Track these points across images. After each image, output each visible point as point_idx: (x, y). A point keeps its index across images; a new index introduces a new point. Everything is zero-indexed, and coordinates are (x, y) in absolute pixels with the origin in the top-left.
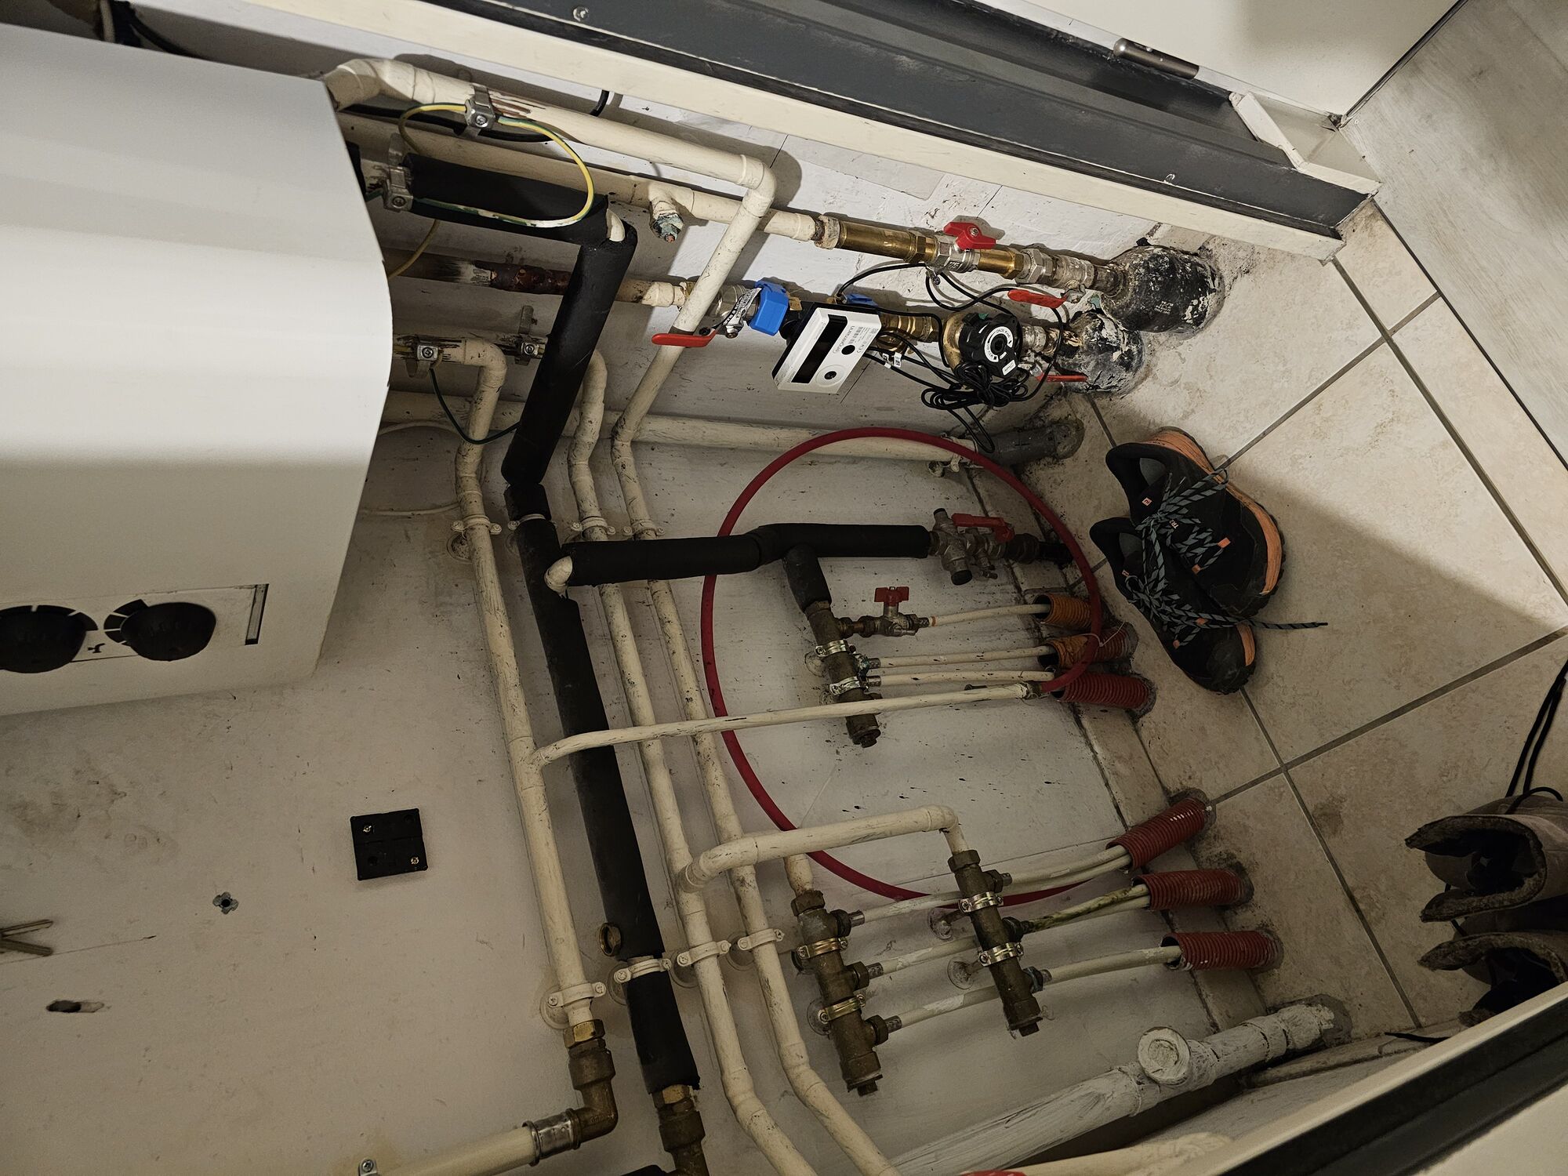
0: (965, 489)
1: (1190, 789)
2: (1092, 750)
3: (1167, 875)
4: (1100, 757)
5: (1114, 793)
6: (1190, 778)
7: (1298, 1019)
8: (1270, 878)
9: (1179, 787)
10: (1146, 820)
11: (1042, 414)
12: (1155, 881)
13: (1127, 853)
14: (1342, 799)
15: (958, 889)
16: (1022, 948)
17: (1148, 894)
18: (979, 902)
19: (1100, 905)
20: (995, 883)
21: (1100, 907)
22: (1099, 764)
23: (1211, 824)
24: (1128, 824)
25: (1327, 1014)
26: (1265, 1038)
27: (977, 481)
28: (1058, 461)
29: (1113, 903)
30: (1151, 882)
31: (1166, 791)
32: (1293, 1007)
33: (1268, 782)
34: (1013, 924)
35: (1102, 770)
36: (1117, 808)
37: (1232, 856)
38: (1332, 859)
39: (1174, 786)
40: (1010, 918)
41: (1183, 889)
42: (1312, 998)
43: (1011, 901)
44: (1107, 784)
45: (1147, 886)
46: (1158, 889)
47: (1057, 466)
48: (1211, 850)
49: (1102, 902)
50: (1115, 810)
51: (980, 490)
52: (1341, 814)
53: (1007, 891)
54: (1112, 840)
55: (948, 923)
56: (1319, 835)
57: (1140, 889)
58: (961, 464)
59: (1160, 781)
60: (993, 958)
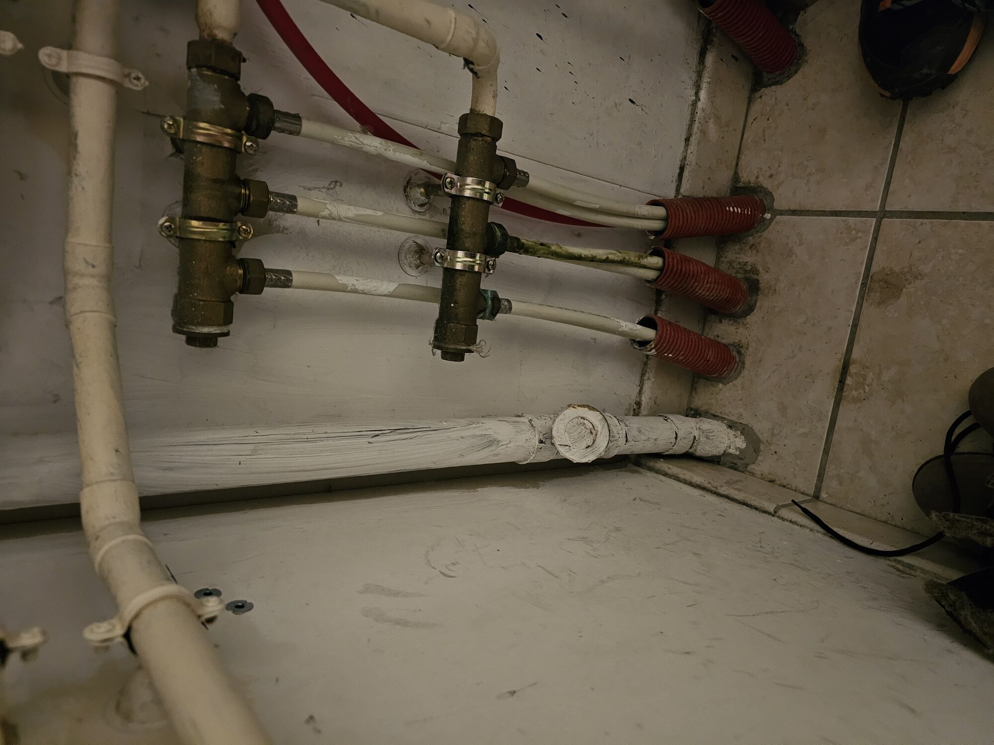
1: (762, 187)
2: (697, 94)
3: (689, 260)
4: (700, 105)
5: (689, 151)
6: (771, 176)
7: (713, 434)
8: (777, 309)
9: (753, 179)
10: (701, 195)
12: (675, 260)
13: (666, 219)
14: (918, 276)
15: (455, 160)
16: (494, 266)
17: (660, 270)
18: (470, 187)
19: (607, 258)
20: (504, 176)
21: (607, 261)
22: (693, 113)
23: (758, 232)
24: (682, 190)
25: (740, 443)
26: (676, 438)
29: (623, 263)
30: (671, 260)
31: (736, 177)
32: (714, 422)
33: (851, 220)
34: (499, 233)
35: (692, 121)
36: (682, 169)
37: (756, 272)
38: (855, 326)
39: (747, 176)
40: (500, 227)
41: (695, 282)
42: (737, 423)
43: (511, 205)
44: (687, 140)
45: (664, 262)
46: (672, 270)
48: (739, 256)
49: (611, 257)
50: (678, 171)
52: (904, 290)
53: (514, 193)
54: (658, 198)
55: (427, 195)
56: (862, 297)
57: (656, 261)
59: (737, 165)
60: (454, 260)
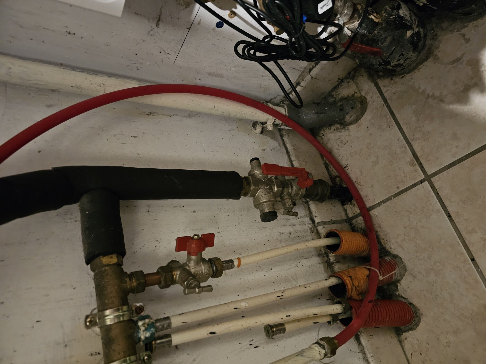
0: (277, 144)
11: (334, 93)
27: (286, 139)
28: (344, 127)
47: (343, 130)
51: (288, 145)
58: (275, 125)
